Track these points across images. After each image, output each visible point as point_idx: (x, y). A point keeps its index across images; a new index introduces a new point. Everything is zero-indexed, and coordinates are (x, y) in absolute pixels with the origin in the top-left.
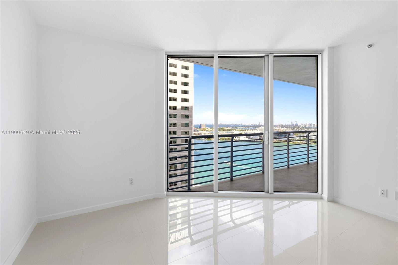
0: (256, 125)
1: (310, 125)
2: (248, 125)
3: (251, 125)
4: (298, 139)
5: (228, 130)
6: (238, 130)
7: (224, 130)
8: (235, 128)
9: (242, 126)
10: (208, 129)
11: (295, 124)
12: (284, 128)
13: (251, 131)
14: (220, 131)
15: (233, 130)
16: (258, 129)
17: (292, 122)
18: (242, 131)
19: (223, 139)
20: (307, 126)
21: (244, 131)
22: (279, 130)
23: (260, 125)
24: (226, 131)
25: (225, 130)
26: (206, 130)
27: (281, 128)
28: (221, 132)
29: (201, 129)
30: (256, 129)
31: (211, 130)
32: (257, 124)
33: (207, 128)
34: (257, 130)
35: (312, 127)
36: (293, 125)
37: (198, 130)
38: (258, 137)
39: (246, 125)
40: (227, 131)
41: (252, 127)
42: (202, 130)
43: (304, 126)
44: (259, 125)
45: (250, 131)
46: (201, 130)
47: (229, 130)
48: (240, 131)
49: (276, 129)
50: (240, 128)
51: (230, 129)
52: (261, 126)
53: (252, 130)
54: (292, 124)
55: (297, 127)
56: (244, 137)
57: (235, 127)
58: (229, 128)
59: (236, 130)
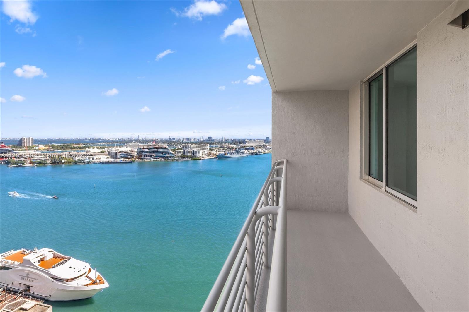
0: (125, 140)
1: (187, 140)
2: (113, 140)
3: (118, 139)
4: (175, 156)
5: (79, 148)
6: (97, 148)
7: (72, 149)
8: (92, 145)
9: (104, 141)
10: (37, 148)
11: (172, 139)
12: (160, 143)
13: (118, 148)
14: (64, 149)
15: (88, 147)
16: (127, 145)
17: (169, 137)
18: (104, 148)
19: (71, 163)
20: (184, 141)
21: (107, 149)
22: (155, 146)
23: (131, 139)
24: (76, 150)
25: (74, 147)
26: (35, 148)
27: (157, 143)
28: (67, 151)
29: (20, 148)
30: (126, 145)
31: (45, 149)
32: (127, 139)
33: (37, 145)
34: (127, 147)
35: (189, 141)
36: (171, 140)
37: (14, 150)
38: (128, 156)
39: (110, 139)
40: (78, 150)
41: (119, 142)
42: (24, 149)
43: (181, 141)
44: (129, 139)
45: (116, 149)
46: (22, 149)
47: (82, 148)
48: (101, 148)
49: (151, 144)
50: (100, 145)
51: (84, 146)
52: (133, 141)
53: (120, 147)
54: (169, 138)
55: (175, 142)
56: (107, 157)
57: (93, 143)
58: (81, 145)
59: (93, 148)
